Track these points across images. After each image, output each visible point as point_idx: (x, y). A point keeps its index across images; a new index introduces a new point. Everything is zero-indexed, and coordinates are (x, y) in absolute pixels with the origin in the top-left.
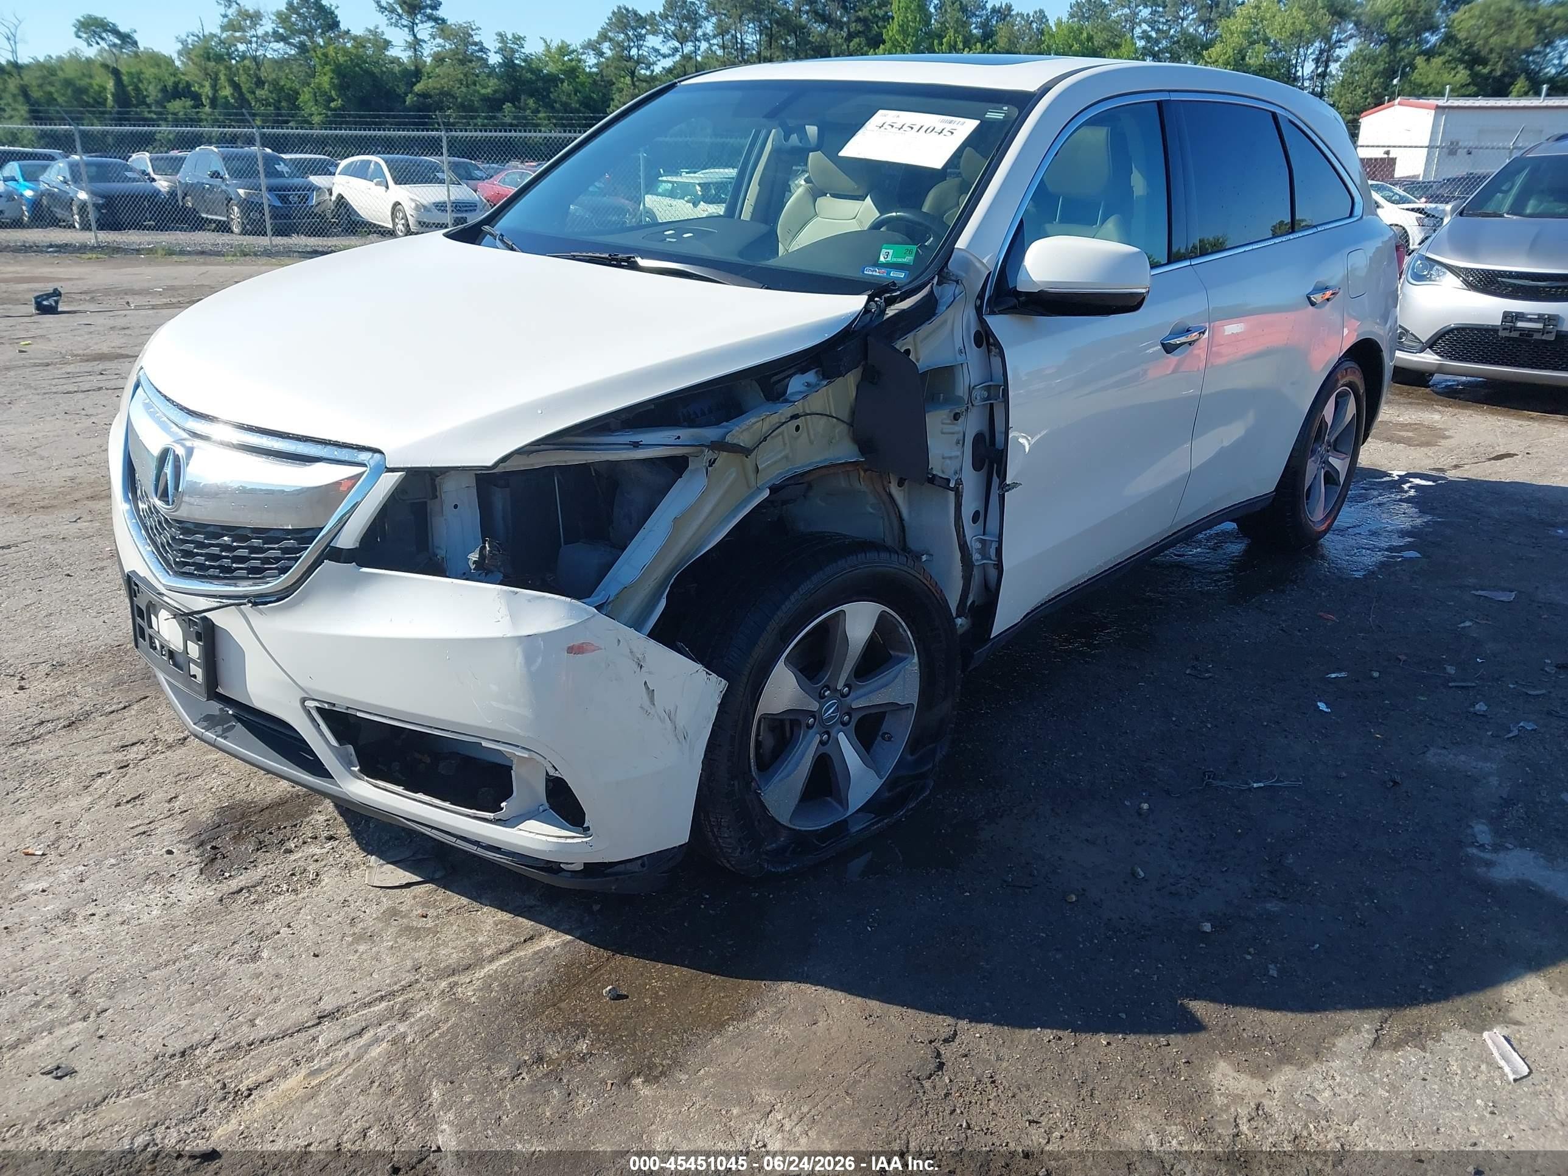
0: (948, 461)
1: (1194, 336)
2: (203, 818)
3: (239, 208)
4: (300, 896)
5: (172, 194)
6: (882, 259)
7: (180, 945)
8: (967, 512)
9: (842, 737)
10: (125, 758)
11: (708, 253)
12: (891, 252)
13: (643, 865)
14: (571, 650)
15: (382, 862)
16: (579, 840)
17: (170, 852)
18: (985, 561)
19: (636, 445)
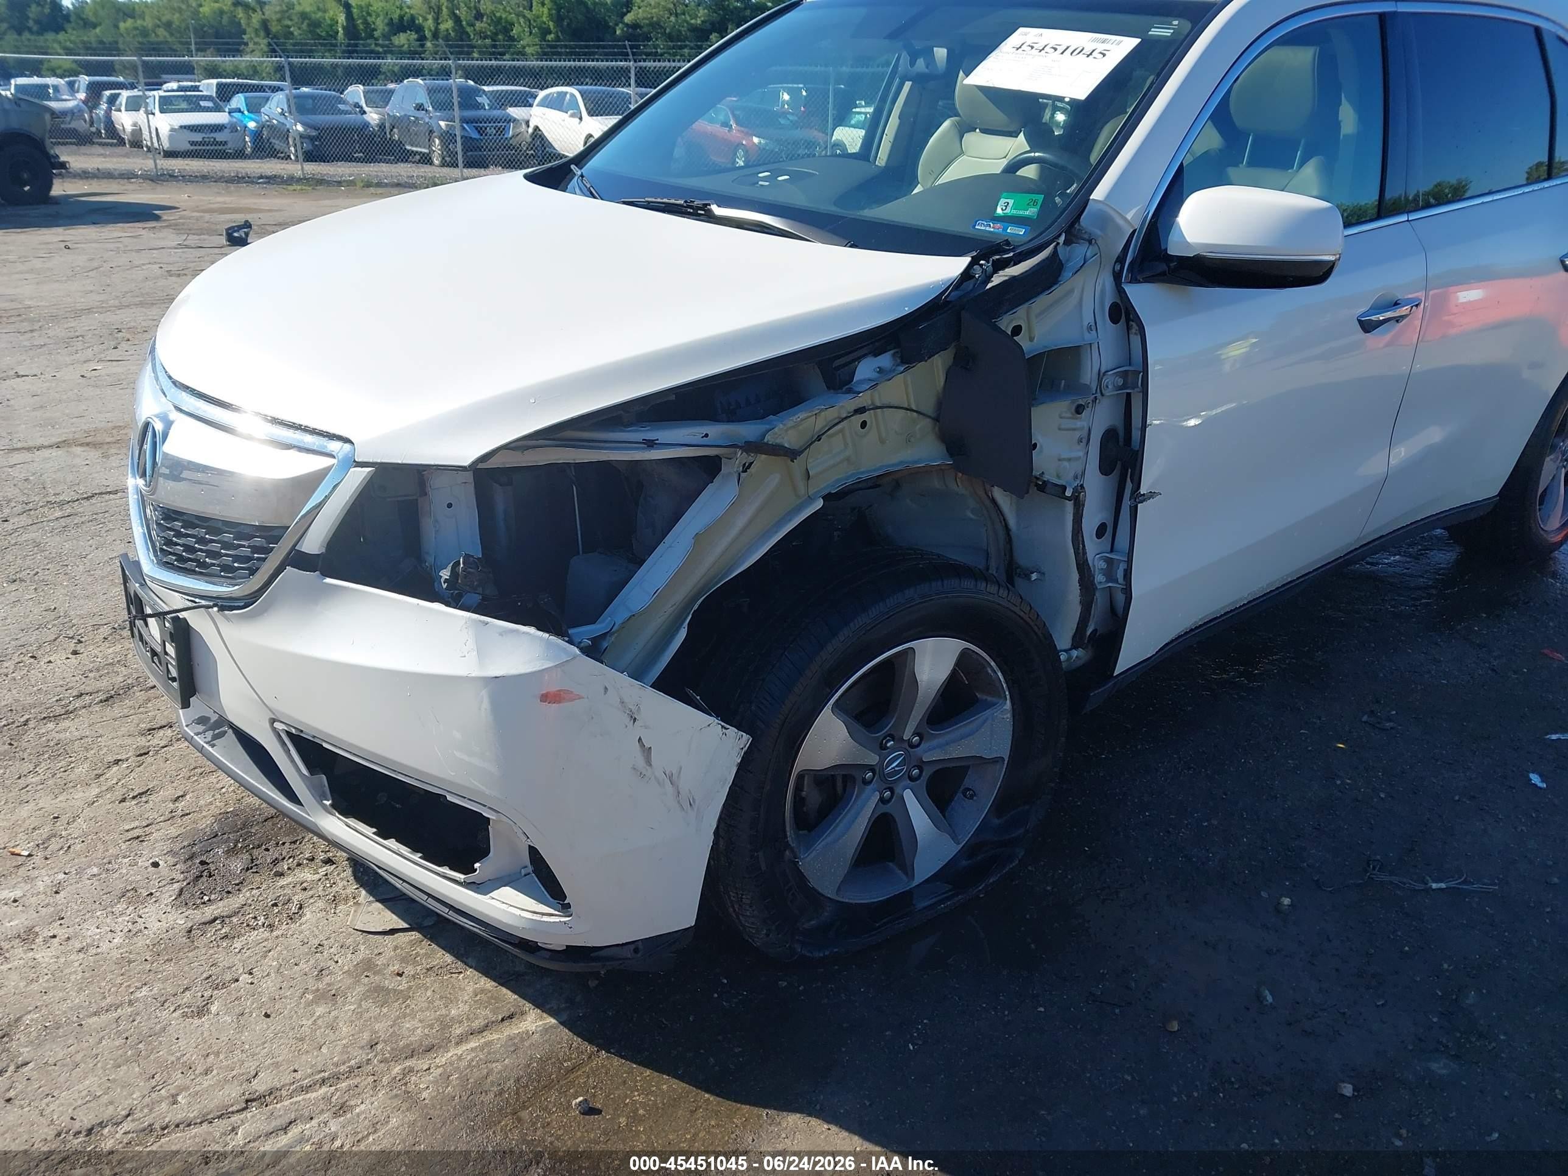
0: (1066, 464)
1: (1404, 310)
2: (202, 825)
3: (439, 139)
4: (275, 934)
5: (382, 126)
6: (999, 211)
7: (129, 986)
8: (1090, 526)
9: (909, 796)
10: (147, 744)
11: (799, 199)
12: (1011, 202)
13: (636, 951)
14: (545, 698)
15: (371, 899)
16: (557, 919)
17: (156, 865)
18: (1110, 584)
19: (651, 444)
